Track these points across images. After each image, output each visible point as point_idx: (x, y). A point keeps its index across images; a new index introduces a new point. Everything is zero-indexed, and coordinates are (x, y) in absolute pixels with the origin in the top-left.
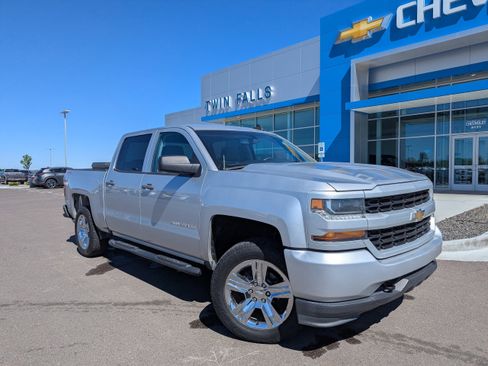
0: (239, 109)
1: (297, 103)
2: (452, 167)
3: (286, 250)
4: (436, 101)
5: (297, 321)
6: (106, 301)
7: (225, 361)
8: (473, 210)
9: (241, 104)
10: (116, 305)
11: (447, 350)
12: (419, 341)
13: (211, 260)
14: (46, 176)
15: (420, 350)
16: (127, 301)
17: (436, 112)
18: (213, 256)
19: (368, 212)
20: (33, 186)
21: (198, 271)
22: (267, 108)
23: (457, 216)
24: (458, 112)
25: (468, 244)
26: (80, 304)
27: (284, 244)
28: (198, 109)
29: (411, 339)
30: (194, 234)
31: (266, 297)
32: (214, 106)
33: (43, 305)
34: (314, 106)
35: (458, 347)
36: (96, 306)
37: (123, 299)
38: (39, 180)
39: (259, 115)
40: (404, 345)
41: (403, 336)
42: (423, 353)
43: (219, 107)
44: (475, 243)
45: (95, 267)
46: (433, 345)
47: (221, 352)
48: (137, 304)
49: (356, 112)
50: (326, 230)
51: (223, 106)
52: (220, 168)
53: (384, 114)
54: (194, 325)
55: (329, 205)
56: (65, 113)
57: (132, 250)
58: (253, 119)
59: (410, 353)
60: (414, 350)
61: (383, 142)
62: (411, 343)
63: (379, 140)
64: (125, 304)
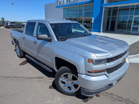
0: (68, 4)
1: (86, 3)
2: (132, 26)
3: (78, 74)
4: (131, 4)
5: (81, 94)
6: (25, 77)
7: (59, 102)
8: (136, 42)
9: (68, 2)
10: (27, 78)
11: (126, 100)
12: (117, 96)
13: (55, 69)
14: (9, 24)
15: (118, 100)
16: (31, 77)
17: (130, 8)
18: (56, 68)
19: (107, 62)
20: (5, 27)
21: (51, 71)
22: (77, 4)
23: (132, 45)
24: (137, 8)
25: (134, 57)
26: (17, 77)
27: (78, 72)
28: (55, 3)
29: (115, 95)
30: (50, 61)
31: (72, 83)
32: (60, 3)
33: (5, 77)
34: (92, 4)
35: (129, 99)
36: (21, 78)
37: (30, 76)
38: (7, 26)
39: (74, 6)
40: (113, 98)
41: (113, 94)
42: (118, 101)
43: (61, 3)
44: (137, 57)
45: (22, 62)
46: (122, 98)
47: (58, 99)
48: (34, 78)
49: (105, 7)
50: (92, 70)
51: (63, 3)
52: (58, 40)
53: (114, 8)
54: (50, 87)
55: (94, 61)
56: (13, 3)
57: (32, 60)
58: (72, 8)
59: (114, 101)
60: (116, 100)
61: (112, 17)
62: (115, 97)
63: (111, 17)
64: (30, 78)
